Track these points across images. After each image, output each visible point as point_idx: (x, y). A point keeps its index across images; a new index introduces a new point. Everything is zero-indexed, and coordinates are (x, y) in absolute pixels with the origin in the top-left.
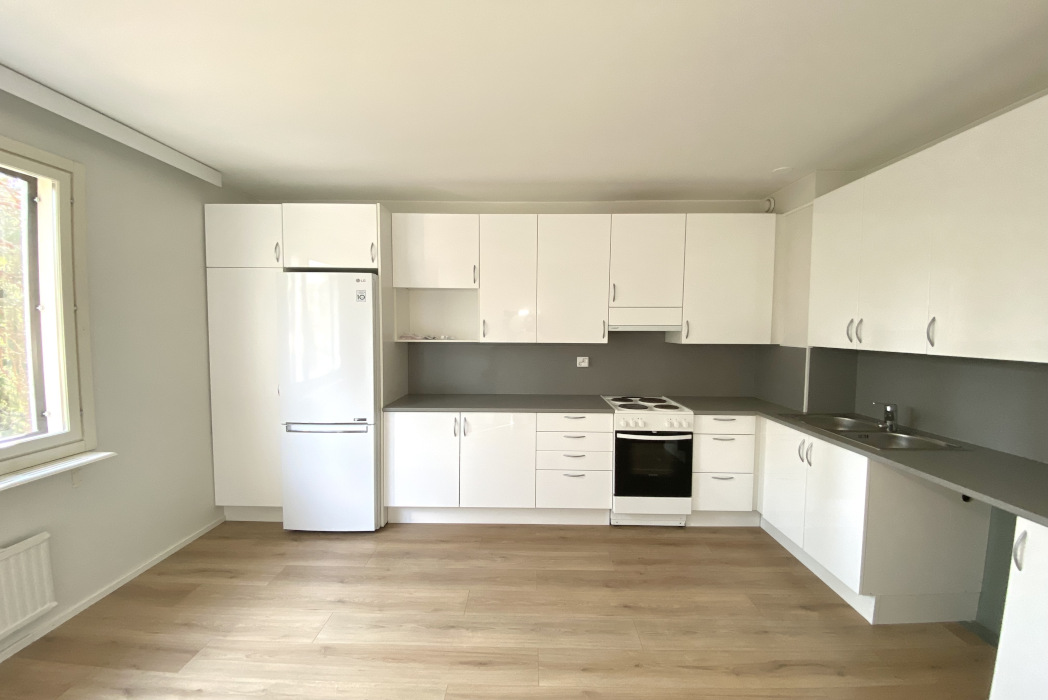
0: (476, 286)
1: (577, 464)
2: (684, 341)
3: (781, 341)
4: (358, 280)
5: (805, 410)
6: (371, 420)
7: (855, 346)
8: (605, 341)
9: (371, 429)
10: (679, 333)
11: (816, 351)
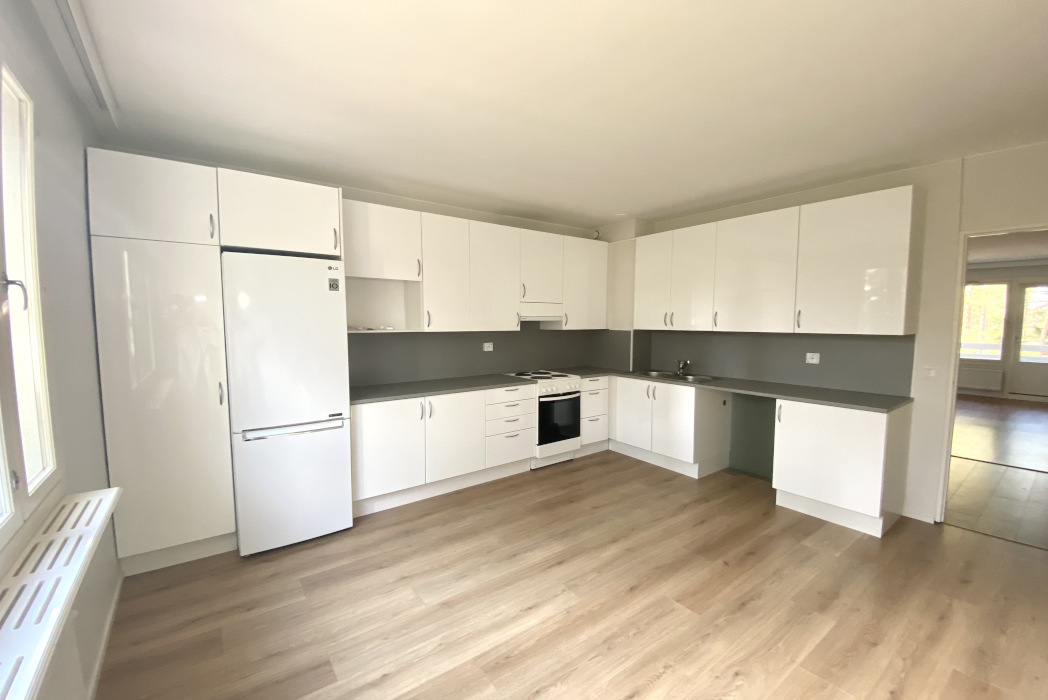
0: (419, 279)
1: (512, 427)
2: (565, 328)
3: (611, 328)
4: (330, 268)
5: (631, 369)
6: (346, 414)
7: (669, 328)
8: (518, 329)
9: (347, 423)
10: (560, 322)
11: (636, 332)
